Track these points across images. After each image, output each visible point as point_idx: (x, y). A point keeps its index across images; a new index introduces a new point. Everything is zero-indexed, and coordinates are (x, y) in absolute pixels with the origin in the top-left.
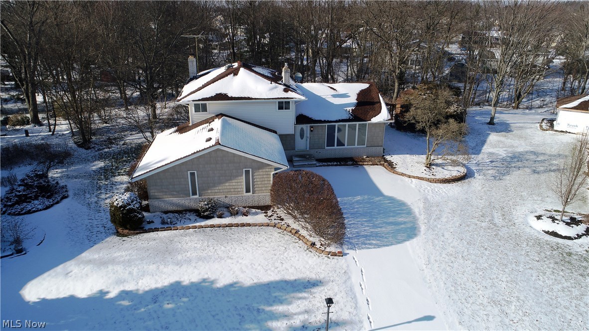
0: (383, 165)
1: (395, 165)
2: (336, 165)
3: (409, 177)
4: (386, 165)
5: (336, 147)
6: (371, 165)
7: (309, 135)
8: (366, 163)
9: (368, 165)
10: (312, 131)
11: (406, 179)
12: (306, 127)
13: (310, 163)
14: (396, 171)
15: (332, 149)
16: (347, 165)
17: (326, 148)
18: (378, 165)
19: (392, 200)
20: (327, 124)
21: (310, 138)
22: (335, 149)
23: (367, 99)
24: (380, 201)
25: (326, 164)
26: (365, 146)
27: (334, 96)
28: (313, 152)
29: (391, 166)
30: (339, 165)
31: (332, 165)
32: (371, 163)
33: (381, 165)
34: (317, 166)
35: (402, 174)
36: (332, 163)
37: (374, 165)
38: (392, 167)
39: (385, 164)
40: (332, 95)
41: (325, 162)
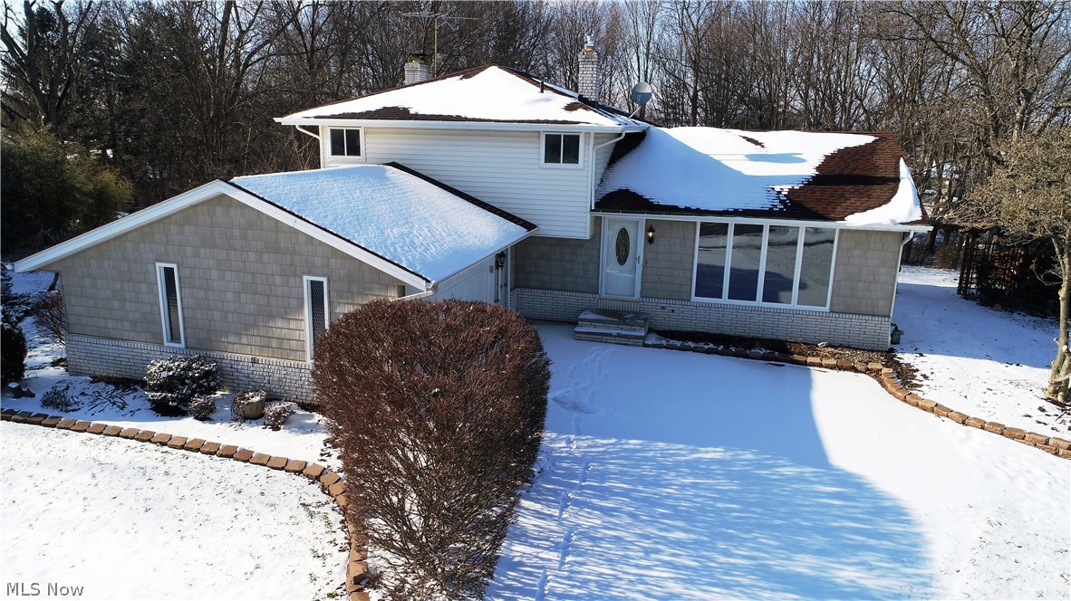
0: (876, 374)
1: (919, 377)
2: (709, 352)
3: (964, 421)
4: (886, 374)
5: (725, 299)
6: (832, 368)
7: (641, 253)
8: (817, 360)
9: (821, 365)
10: (650, 240)
11: (950, 426)
12: (636, 222)
13: (623, 332)
14: (916, 397)
15: (710, 306)
16: (747, 357)
17: (694, 299)
18: (856, 371)
19: (851, 485)
20: (699, 219)
21: (646, 262)
22: (723, 307)
23: (854, 169)
24: (800, 479)
25: (679, 344)
26: (827, 309)
27: (752, 158)
28: (651, 306)
29: (905, 379)
30: (721, 353)
31: (695, 350)
32: (833, 362)
33: (868, 371)
34: (645, 346)
35: (937, 409)
36: (701, 345)
37: (840, 368)
38: (904, 383)
39: (885, 370)
40: (747, 156)
41: (678, 340)
